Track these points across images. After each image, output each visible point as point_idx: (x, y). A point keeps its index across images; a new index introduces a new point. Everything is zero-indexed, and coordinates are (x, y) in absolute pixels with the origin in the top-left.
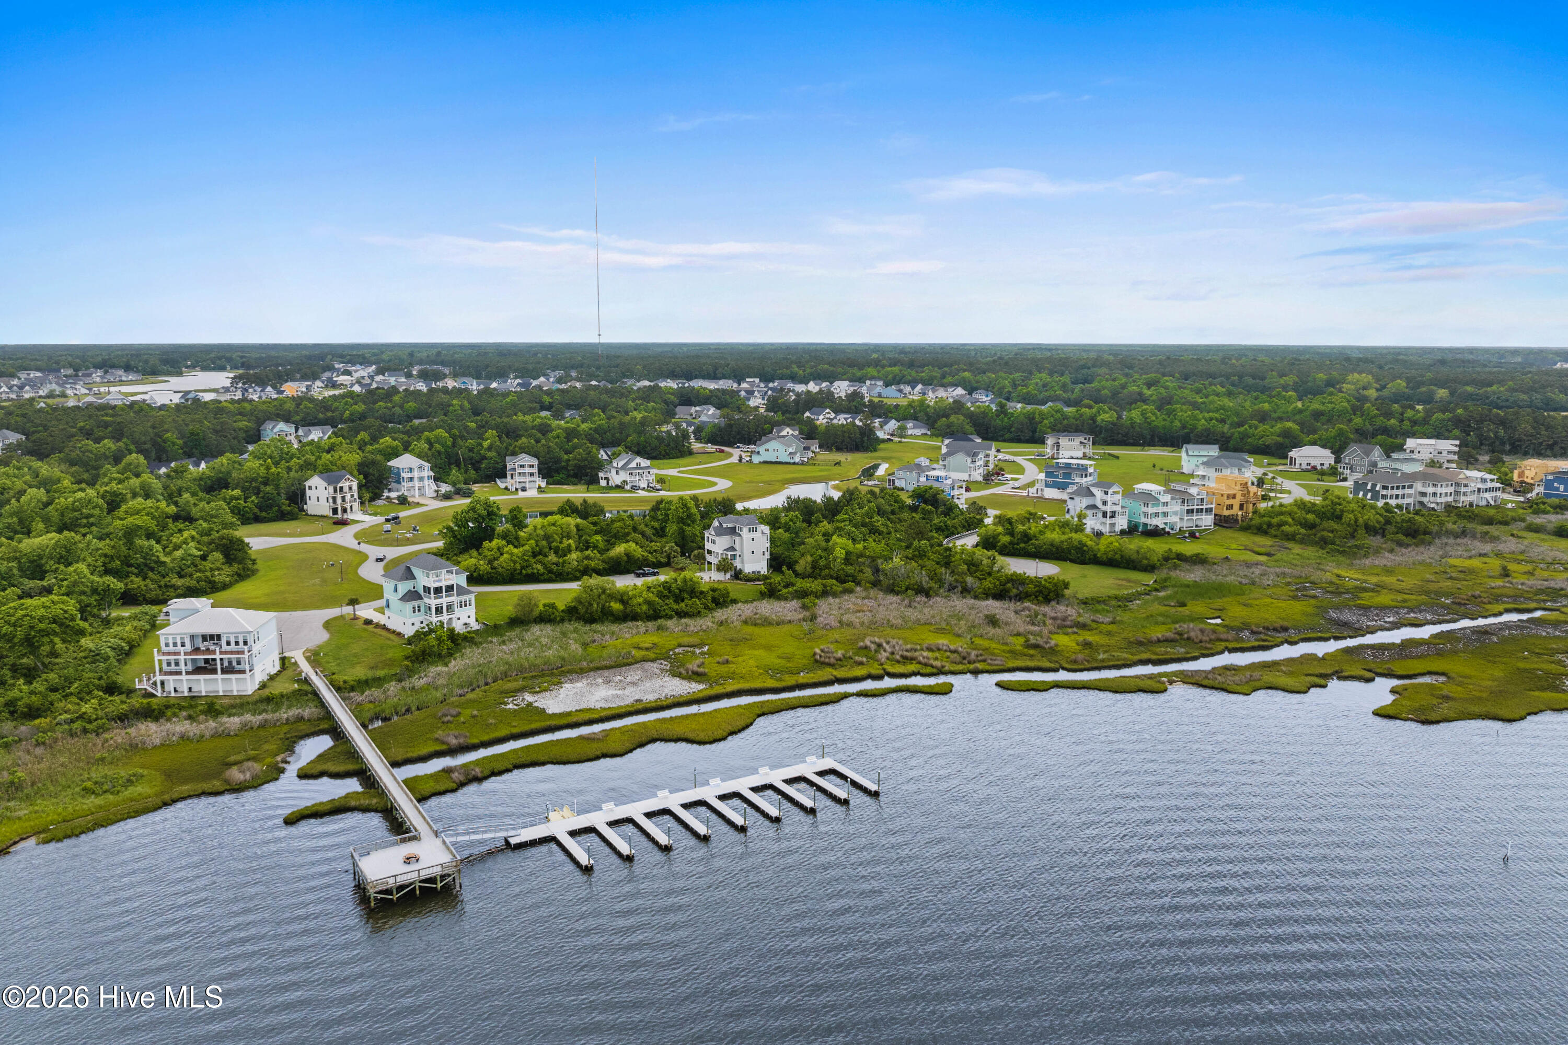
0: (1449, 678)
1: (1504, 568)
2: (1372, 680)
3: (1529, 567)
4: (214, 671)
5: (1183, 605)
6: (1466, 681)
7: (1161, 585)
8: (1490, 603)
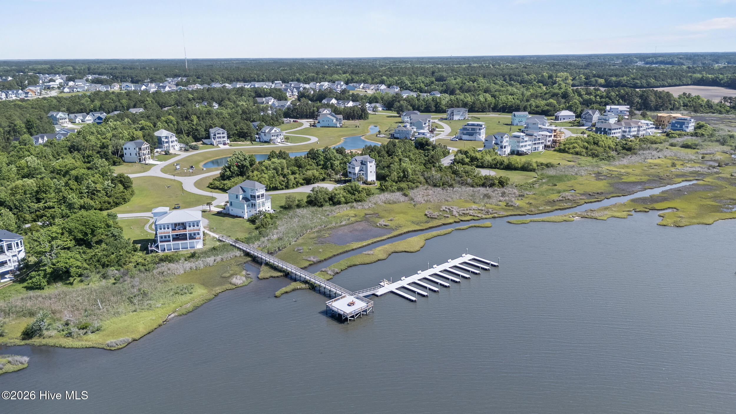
0: (677, 210)
1: (673, 163)
2: (648, 212)
3: (682, 163)
4: (186, 239)
5: (556, 185)
6: (685, 210)
7: (542, 177)
8: (675, 178)
